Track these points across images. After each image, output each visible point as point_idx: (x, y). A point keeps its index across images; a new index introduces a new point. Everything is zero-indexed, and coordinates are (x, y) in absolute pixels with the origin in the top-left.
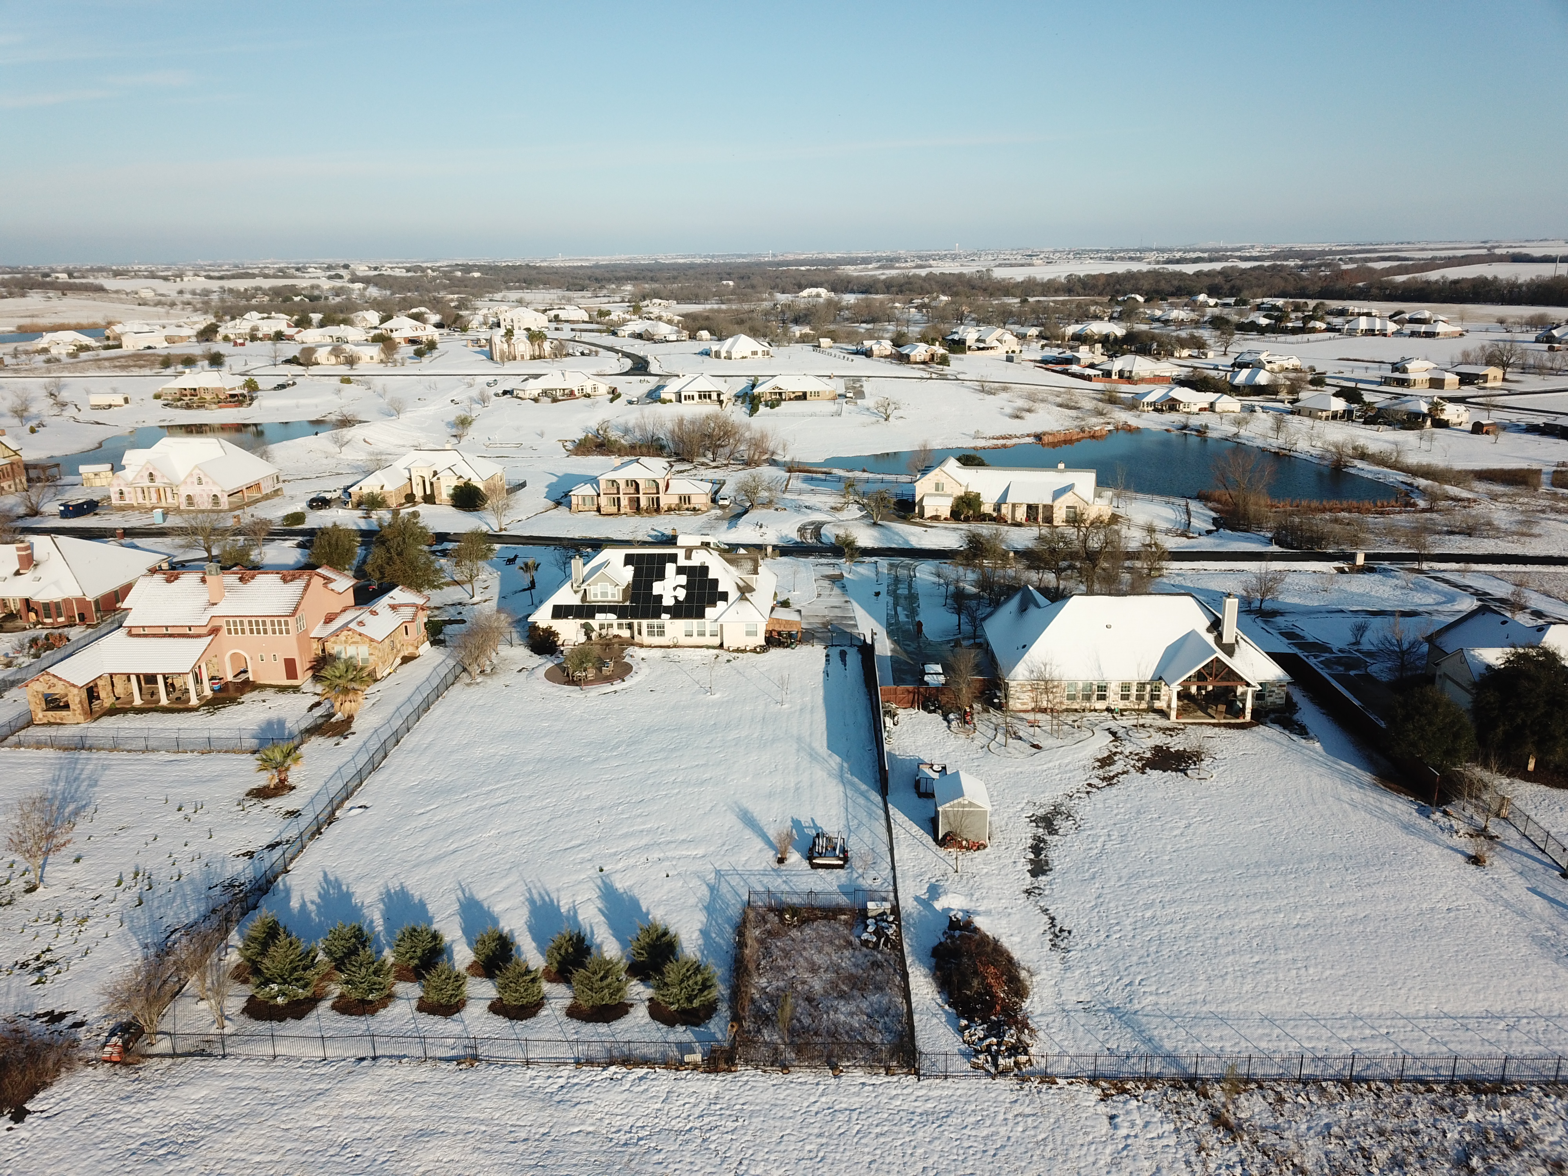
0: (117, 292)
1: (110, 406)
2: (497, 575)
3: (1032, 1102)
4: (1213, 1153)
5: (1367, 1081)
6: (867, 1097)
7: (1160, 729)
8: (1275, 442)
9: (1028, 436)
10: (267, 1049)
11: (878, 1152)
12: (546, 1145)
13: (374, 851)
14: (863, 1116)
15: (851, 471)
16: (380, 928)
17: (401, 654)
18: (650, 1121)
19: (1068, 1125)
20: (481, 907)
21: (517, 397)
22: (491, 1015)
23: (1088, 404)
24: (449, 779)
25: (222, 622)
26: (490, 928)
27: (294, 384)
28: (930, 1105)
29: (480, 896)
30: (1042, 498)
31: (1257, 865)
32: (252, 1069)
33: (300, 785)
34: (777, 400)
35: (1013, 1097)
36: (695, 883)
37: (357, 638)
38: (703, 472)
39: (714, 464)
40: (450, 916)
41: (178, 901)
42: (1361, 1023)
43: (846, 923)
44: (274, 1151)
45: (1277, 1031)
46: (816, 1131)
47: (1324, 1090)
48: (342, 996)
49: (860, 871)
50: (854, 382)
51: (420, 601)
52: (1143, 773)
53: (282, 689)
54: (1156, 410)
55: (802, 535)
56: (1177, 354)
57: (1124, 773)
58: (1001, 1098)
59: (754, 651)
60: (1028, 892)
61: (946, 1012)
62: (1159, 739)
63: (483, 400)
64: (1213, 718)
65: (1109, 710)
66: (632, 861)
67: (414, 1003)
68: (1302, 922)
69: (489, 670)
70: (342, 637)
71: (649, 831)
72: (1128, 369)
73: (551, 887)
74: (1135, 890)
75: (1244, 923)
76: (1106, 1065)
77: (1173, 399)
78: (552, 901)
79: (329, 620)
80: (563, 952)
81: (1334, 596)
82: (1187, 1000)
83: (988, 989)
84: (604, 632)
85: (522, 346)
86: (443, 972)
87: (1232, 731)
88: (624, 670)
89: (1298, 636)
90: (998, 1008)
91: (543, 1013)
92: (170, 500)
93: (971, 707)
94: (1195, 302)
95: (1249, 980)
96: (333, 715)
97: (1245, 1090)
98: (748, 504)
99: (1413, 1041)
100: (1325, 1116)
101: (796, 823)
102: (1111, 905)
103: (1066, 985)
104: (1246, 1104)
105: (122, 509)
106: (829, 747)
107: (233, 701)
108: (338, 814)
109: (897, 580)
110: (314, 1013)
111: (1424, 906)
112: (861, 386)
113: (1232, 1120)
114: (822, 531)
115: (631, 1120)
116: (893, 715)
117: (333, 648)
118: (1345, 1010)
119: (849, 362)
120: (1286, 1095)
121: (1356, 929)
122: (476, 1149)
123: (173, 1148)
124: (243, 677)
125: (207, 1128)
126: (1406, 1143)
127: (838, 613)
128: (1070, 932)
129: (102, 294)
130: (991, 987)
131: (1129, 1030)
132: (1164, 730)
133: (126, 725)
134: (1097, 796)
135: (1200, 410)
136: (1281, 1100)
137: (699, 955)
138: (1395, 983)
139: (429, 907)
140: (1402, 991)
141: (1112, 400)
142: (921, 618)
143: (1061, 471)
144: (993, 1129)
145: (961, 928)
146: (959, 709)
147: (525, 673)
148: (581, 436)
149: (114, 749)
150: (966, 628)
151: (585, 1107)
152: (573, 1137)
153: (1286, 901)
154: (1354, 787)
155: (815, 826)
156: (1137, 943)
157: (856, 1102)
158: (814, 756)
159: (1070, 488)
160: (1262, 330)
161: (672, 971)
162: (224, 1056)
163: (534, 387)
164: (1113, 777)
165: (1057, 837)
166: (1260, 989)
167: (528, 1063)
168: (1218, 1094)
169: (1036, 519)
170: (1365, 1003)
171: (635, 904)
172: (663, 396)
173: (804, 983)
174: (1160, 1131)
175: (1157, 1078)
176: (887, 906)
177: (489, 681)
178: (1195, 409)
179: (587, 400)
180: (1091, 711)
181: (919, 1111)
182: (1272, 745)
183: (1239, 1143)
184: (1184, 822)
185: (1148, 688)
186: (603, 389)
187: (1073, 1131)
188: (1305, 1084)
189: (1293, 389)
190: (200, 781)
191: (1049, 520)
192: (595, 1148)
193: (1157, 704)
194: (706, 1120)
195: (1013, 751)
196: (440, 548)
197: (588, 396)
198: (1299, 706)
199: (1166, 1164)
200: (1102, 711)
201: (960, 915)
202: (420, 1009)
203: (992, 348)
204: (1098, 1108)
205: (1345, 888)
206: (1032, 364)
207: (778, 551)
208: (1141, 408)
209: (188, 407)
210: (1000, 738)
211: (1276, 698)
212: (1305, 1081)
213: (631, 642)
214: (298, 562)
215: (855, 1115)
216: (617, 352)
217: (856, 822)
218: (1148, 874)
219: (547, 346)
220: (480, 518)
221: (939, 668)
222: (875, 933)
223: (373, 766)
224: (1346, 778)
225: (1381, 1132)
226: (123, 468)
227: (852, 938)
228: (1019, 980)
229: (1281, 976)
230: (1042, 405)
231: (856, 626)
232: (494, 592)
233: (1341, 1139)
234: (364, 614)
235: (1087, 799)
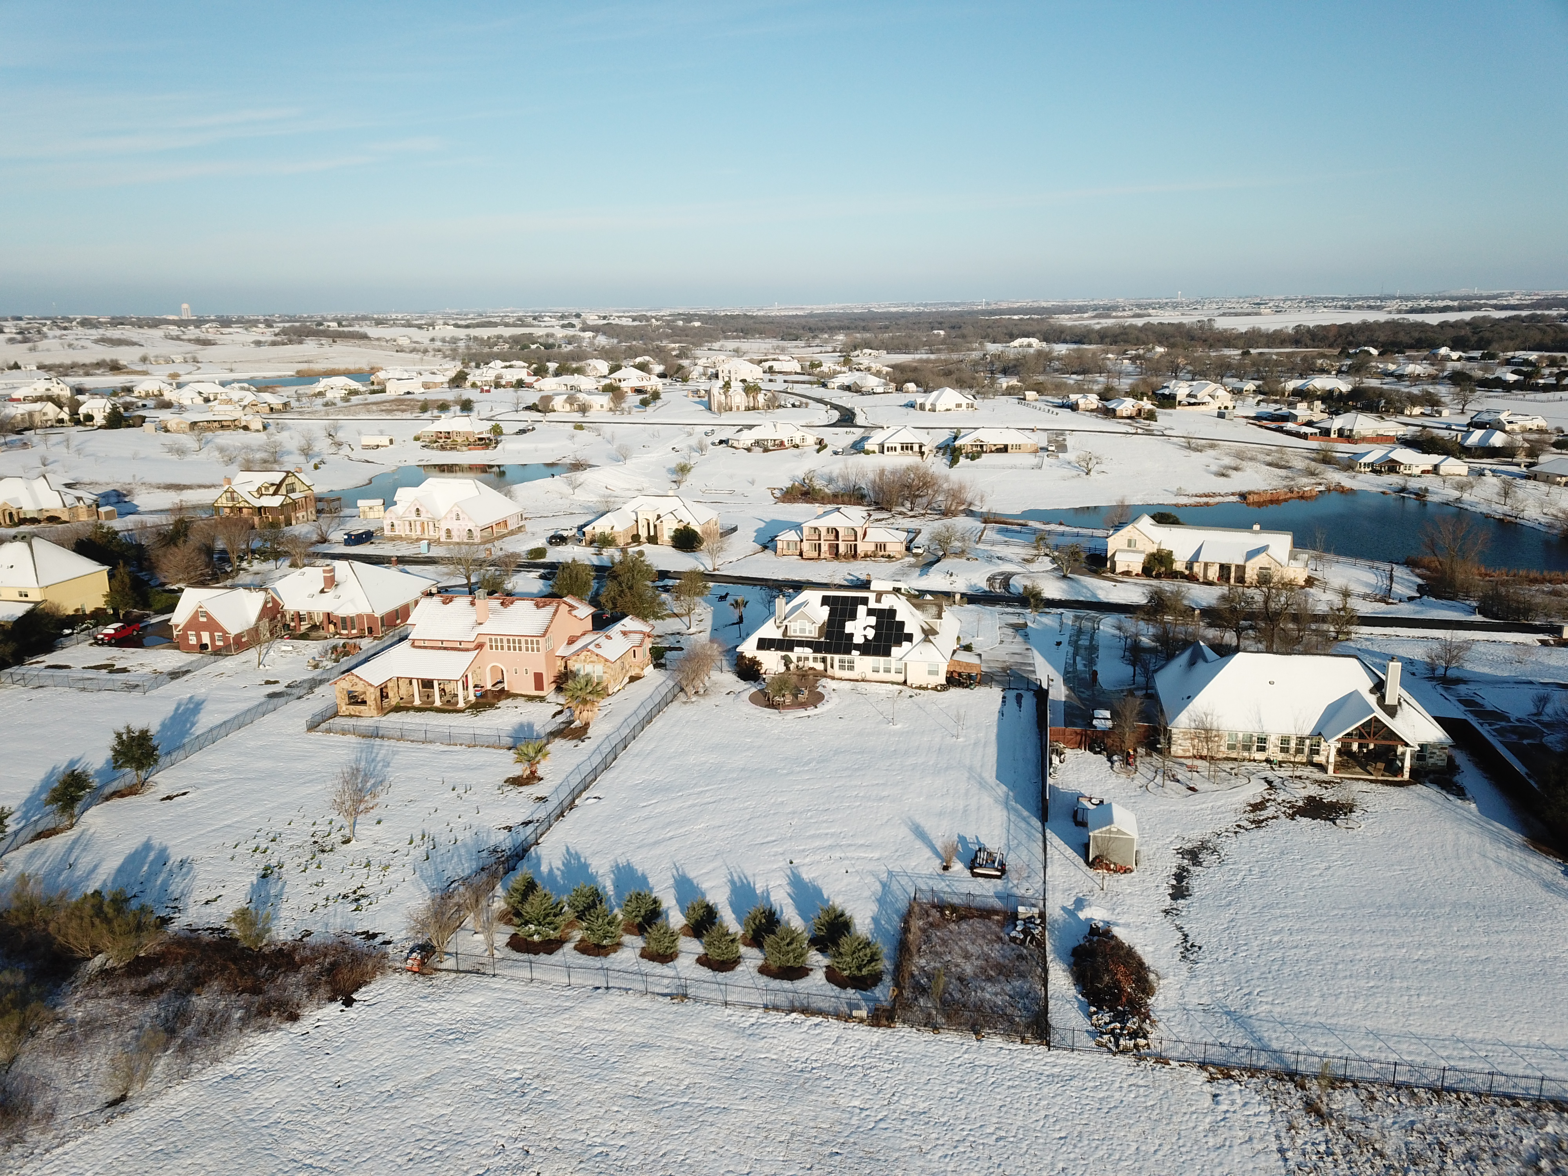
0: (378, 339)
1: (378, 446)
2: (710, 609)
3: (1145, 1076)
4: (1302, 1132)
5: (1456, 1091)
6: (1003, 1058)
7: (1316, 781)
8: (1499, 509)
9: (1233, 494)
10: (526, 974)
11: (1009, 1099)
12: (739, 1064)
13: (607, 833)
14: (999, 1072)
15: (1048, 523)
16: (611, 893)
17: (629, 674)
18: (822, 1057)
19: (1176, 1096)
20: (692, 883)
21: (732, 447)
22: (698, 966)
23: (1299, 464)
24: (668, 780)
25: (486, 640)
26: (699, 897)
27: (533, 429)
28: (1056, 1070)
29: (691, 875)
30: (1235, 559)
31: (1389, 906)
32: (515, 986)
33: (546, 777)
34: (978, 451)
35: (1130, 1071)
36: (869, 879)
37: (595, 658)
38: (900, 521)
39: (911, 513)
40: (666, 888)
41: (456, 859)
42: (1462, 1045)
43: (998, 921)
44: (533, 1046)
45: (1379, 1044)
46: (958, 1078)
47: (1415, 1094)
48: (582, 940)
49: (1015, 882)
50: (1057, 435)
51: (647, 629)
52: (1293, 819)
53: (531, 698)
54: (1374, 471)
55: (991, 585)
56: (1407, 412)
57: (1274, 818)
58: (1119, 1071)
59: (935, 689)
60: (1167, 912)
61: (1078, 1000)
62: (1313, 791)
63: (701, 449)
64: (1371, 774)
65: (1268, 761)
66: (817, 858)
67: (638, 951)
68: (1423, 958)
69: (702, 691)
70: (582, 657)
71: (833, 835)
72: (1349, 427)
73: (749, 873)
74: (1266, 918)
75: (1366, 954)
76: (1216, 1054)
77: (1393, 461)
78: (749, 883)
79: (571, 641)
80: (757, 922)
81: (1529, 668)
82: (1299, 1011)
83: (1117, 984)
84: (801, 664)
85: (738, 397)
86: (662, 928)
87: (1388, 788)
88: (817, 699)
89: (1476, 704)
90: (1124, 999)
91: (739, 968)
92: (432, 533)
93: (1135, 750)
94: (1435, 355)
95: (1361, 1000)
96: (573, 722)
97: (1341, 1088)
98: (941, 553)
99: (1511, 1064)
100: (1411, 1114)
101: (962, 839)
102: (1242, 928)
103: (1191, 990)
104: (1340, 1098)
105: (392, 539)
106: (998, 777)
107: (492, 706)
108: (577, 802)
109: (1080, 631)
110: (561, 951)
111: (1548, 955)
112: (1064, 440)
113: (1324, 1109)
114: (1011, 582)
115: (807, 1055)
116: (1060, 753)
117: (574, 666)
118: (1449, 1034)
119: (1054, 416)
120: (1378, 1095)
121: (1474, 969)
122: (684, 1061)
123: (459, 1036)
124: (500, 686)
125: (484, 1024)
126: (1483, 1144)
127: (1018, 659)
128: (1200, 948)
129: (366, 341)
130: (1120, 982)
131: (1242, 1030)
132: (1320, 783)
133: (409, 720)
134: (1244, 836)
135: (1423, 472)
136: (1373, 1098)
137: (869, 936)
138: (1503, 1016)
139: (650, 880)
140: (1509, 1023)
141: (1326, 459)
142: (1098, 668)
143: (1256, 532)
144: (1108, 1093)
145: (1099, 935)
146: (1122, 751)
147: (732, 696)
148: (789, 484)
149: (401, 738)
150: (1140, 679)
151: (771, 1041)
152: (760, 1061)
153: (1410, 939)
154: (1502, 846)
155: (979, 842)
156: (1261, 961)
157: (994, 1061)
158: (982, 784)
159: (1264, 549)
160: (1508, 387)
161: (846, 946)
162: (494, 976)
163: (748, 438)
164: (1263, 821)
165: (1200, 868)
166: (1370, 1008)
167: (726, 1004)
168: (1314, 1087)
169: (1229, 579)
170: (1470, 1030)
171: (818, 892)
172: (866, 447)
173: (957, 966)
174: (1257, 1111)
175: (1260, 1070)
176: (1036, 911)
177: (702, 701)
178: (1417, 471)
179: (796, 451)
180: (1250, 760)
181: (1047, 1073)
182: (1427, 803)
183: (1327, 1127)
184: (1325, 864)
185: (1308, 742)
186: (811, 440)
187: (1179, 1102)
188: (1398, 1089)
189: (1533, 452)
190: (469, 768)
191: (1241, 579)
192: (777, 1071)
193: (1316, 759)
194: (868, 1061)
195: (1170, 792)
196: (661, 584)
197: (797, 446)
198: (1462, 769)
199: (1258, 1136)
200: (1261, 761)
201: (1100, 925)
202: (642, 956)
203: (1203, 404)
204: (1204, 1087)
205: (1472, 933)
206: (1245, 420)
207: (965, 599)
208: (1358, 468)
209: (443, 448)
210: (1159, 779)
211: (1438, 759)
212: (1398, 1087)
213: (824, 674)
214: (541, 591)
215: (991, 1071)
216: (826, 403)
217: (1016, 841)
218: (1281, 906)
219: (761, 398)
220: (696, 559)
221: (1107, 714)
222: (1022, 931)
223: (605, 766)
224: (1496, 837)
225: (1461, 1133)
226: (395, 503)
227: (1002, 935)
228: (1147, 981)
229: (1392, 1000)
230: (1250, 463)
231: (1034, 672)
232: (708, 625)
233: (1423, 1134)
234: (600, 637)
235: (1234, 839)
